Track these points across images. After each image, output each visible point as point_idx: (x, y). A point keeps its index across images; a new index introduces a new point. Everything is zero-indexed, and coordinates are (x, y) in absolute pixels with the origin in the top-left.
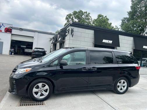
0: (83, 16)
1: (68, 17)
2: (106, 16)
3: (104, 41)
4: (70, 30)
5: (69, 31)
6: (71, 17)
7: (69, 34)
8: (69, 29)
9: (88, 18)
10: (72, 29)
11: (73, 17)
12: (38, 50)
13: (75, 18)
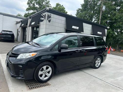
0: (44, 3)
1: (29, 2)
2: (62, 6)
3: (73, 27)
4: (47, 15)
5: (45, 16)
6: (33, 3)
7: (45, 19)
8: (45, 15)
9: (48, 6)
10: (48, 15)
11: (34, 3)
12: (5, 32)
13: (37, 4)
